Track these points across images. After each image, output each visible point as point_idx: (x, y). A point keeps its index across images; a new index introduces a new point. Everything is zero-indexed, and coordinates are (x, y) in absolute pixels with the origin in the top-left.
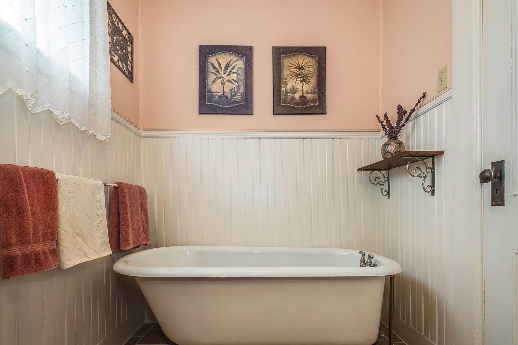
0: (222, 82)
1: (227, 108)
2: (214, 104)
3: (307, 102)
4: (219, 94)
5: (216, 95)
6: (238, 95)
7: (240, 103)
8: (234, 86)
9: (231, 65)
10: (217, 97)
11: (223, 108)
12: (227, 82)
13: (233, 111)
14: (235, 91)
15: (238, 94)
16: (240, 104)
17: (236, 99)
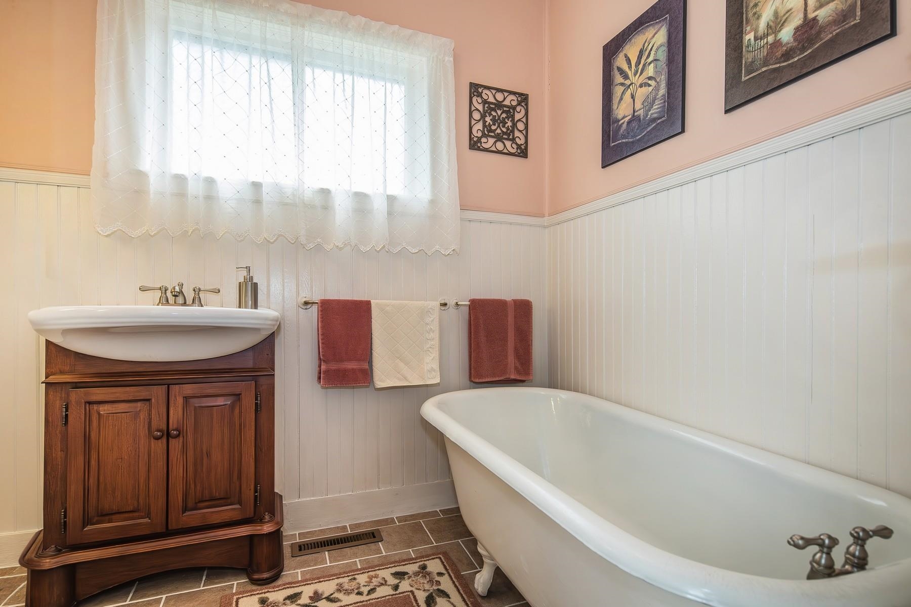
0: (632, 94)
1: (639, 140)
2: (620, 141)
3: (822, 30)
4: (627, 119)
5: (623, 123)
6: (655, 106)
7: (659, 118)
8: (651, 89)
9: (646, 50)
10: (625, 126)
11: (633, 142)
12: (639, 88)
13: (648, 141)
14: (651, 98)
15: (657, 102)
16: (659, 121)
17: (654, 113)
